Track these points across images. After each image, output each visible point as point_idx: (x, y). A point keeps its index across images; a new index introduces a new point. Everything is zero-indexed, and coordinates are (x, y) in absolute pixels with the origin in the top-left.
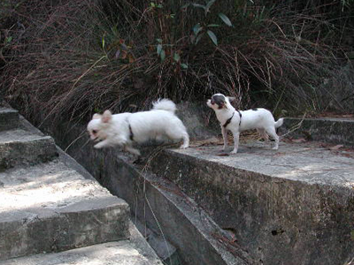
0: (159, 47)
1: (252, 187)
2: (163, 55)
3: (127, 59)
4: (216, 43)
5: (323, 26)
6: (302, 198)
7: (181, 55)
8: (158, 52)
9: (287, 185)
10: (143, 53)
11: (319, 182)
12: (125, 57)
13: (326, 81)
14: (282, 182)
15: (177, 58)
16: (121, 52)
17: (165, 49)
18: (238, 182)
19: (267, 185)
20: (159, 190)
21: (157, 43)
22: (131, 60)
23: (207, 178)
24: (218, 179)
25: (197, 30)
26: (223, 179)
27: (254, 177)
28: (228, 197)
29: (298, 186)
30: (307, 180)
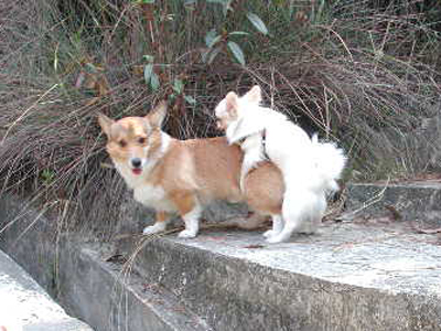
0: (148, 70)
1: (299, 298)
2: (155, 82)
3: (96, 87)
4: (242, 61)
5: (420, 34)
6: (380, 316)
7: (184, 80)
8: (147, 76)
9: (355, 296)
10: (123, 78)
11: (407, 290)
12: (92, 85)
13: (426, 122)
14: (347, 292)
15: (178, 87)
16: (86, 77)
17: (158, 71)
18: (277, 291)
19: (324, 296)
20: (149, 305)
21: (144, 61)
22: (103, 91)
23: (227, 284)
24: (244, 287)
25: (212, 39)
26: (252, 287)
27: (303, 282)
28: (261, 317)
29: (373, 298)
30: (388, 287)
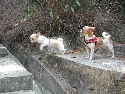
0: (51, 13)
1: (84, 70)
2: (52, 16)
4: (74, 12)
5: (119, 8)
6: (103, 75)
7: (59, 16)
8: (50, 15)
9: (97, 70)
10: (45, 15)
11: (110, 70)
12: (37, 16)
14: (95, 69)
16: (36, 14)
17: (53, 14)
18: (78, 68)
19: (90, 70)
20: (48, 70)
21: (50, 11)
22: (40, 18)
23: (66, 66)
24: (71, 67)
25: (67, 6)
26: (73, 67)
27: (85, 67)
28: (74, 74)
29: (102, 71)
30: (105, 69)
